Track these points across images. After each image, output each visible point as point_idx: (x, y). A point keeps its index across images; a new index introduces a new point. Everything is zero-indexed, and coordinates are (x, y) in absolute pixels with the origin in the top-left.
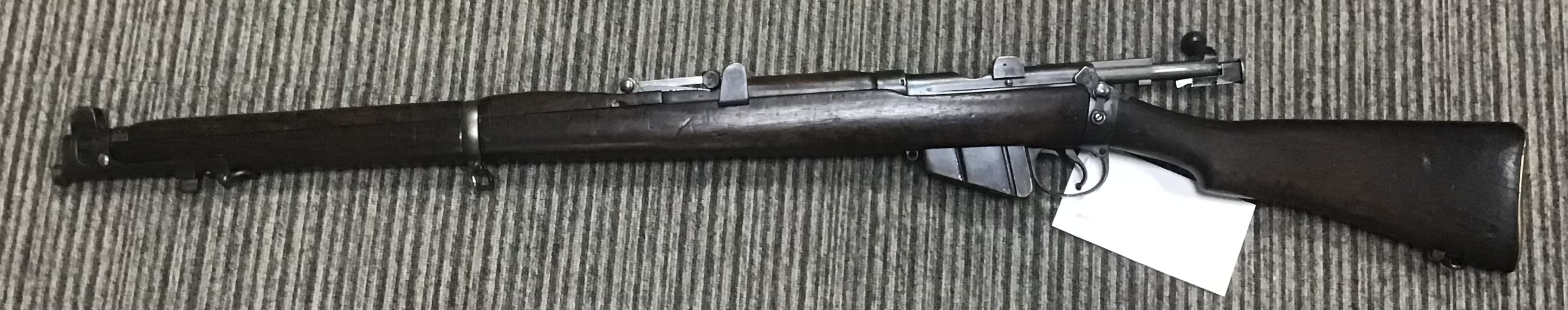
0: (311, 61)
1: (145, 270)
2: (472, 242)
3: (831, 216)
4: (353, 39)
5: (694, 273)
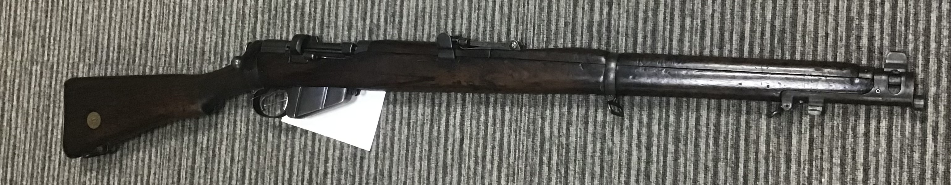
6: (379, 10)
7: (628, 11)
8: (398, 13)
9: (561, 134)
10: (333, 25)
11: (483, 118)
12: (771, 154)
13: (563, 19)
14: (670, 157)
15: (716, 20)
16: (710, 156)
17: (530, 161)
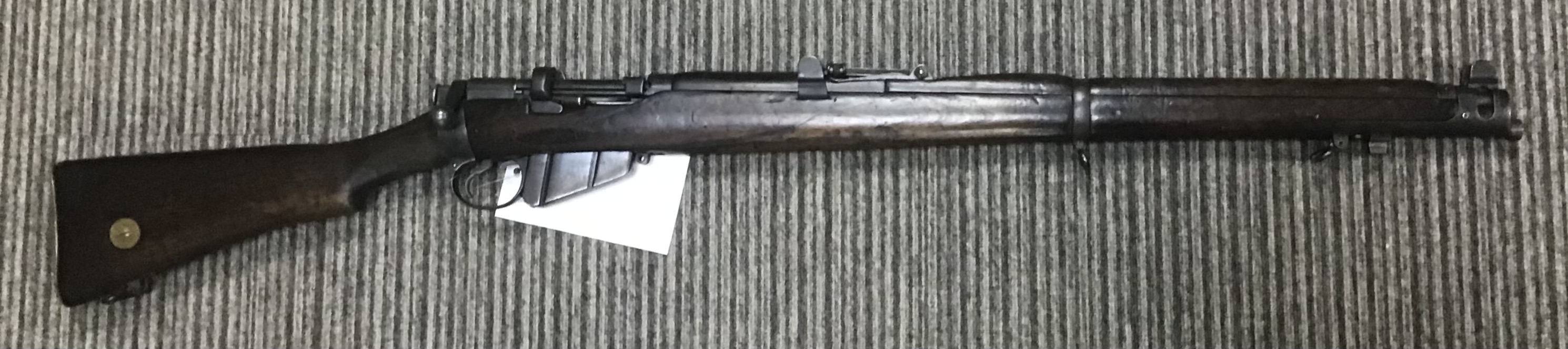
6: (669, 25)
7: (1086, 18)
8: (702, 30)
9: (993, 205)
10: (584, 52)
11: (862, 190)
12: (1312, 215)
13: (985, 32)
14: (1165, 229)
15: (1219, 27)
16: (1225, 223)
17: (945, 250)
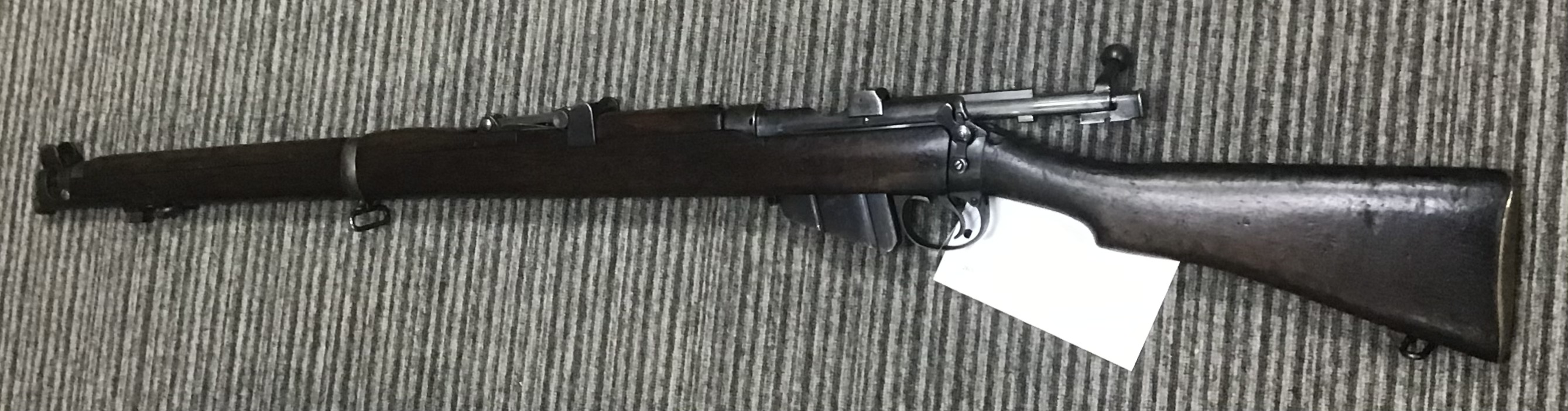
0: (240, 91)
1: (111, 295)
2: (369, 277)
3: (704, 259)
4: (275, 68)
5: (567, 316)
